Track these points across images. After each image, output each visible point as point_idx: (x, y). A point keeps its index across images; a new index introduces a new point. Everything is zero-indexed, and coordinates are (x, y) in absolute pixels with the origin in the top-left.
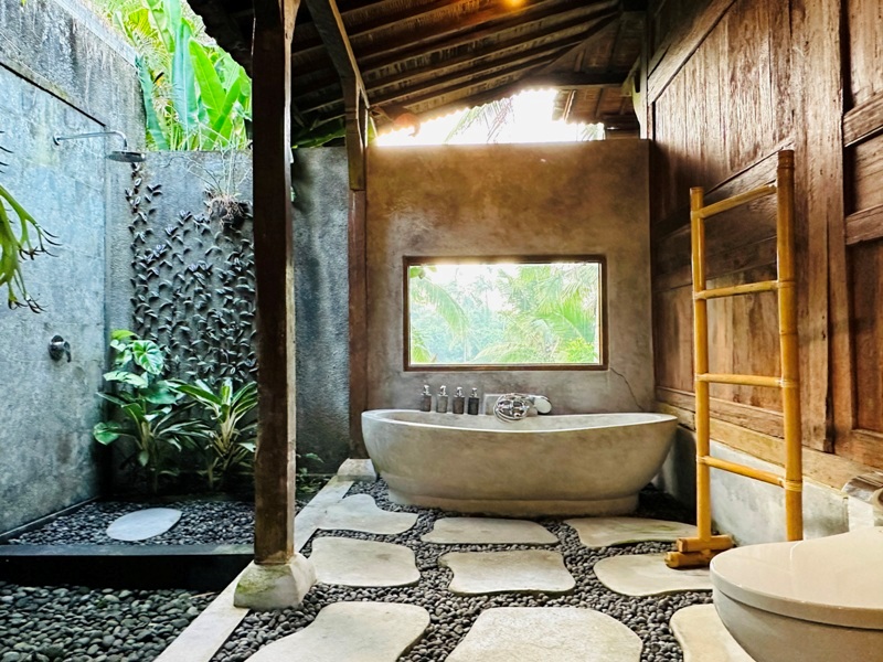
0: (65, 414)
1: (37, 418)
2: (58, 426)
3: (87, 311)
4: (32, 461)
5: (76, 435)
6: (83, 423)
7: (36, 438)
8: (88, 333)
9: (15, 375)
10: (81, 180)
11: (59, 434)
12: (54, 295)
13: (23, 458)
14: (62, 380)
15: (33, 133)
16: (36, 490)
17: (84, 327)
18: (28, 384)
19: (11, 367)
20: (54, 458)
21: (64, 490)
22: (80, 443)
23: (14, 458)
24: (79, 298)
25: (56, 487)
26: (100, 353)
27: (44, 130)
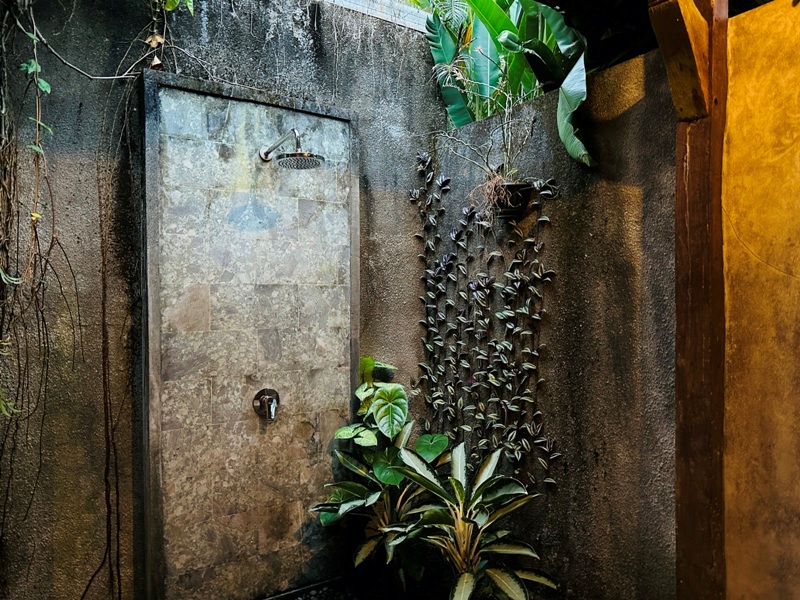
0: (281, 481)
1: (234, 488)
2: (268, 496)
3: (321, 352)
4: (225, 539)
5: (299, 504)
6: (312, 489)
7: (231, 513)
8: (323, 379)
9: (198, 442)
10: (310, 196)
11: (270, 504)
12: (262, 341)
13: (211, 536)
14: (276, 440)
15: (225, 153)
16: (230, 573)
17: (313, 373)
18: (218, 451)
19: (190, 432)
20: (262, 536)
21: (277, 570)
23: (195, 538)
24: (306, 339)
25: (263, 567)
26: (344, 399)
27: (243, 149)
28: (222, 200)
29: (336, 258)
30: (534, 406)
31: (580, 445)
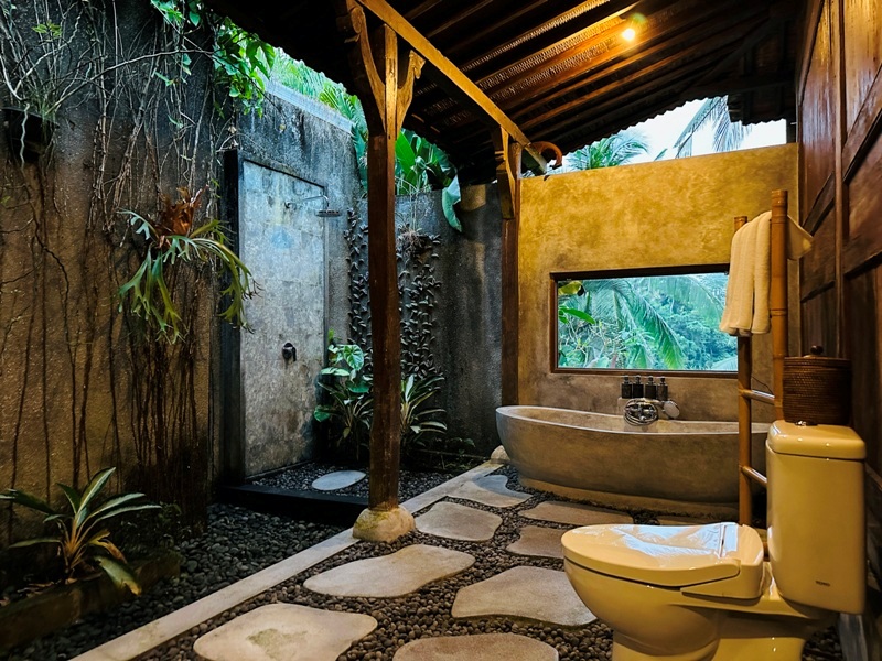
0: (294, 398)
1: (274, 399)
2: (288, 406)
3: (311, 324)
4: (270, 428)
5: (301, 413)
6: (307, 405)
7: (273, 414)
8: (312, 340)
9: (259, 371)
10: (306, 230)
11: (289, 411)
12: (286, 315)
13: (264, 426)
14: (292, 374)
15: (271, 202)
16: (272, 449)
17: (308, 336)
18: (268, 377)
19: (256, 365)
20: (286, 429)
21: (292, 451)
22: (303, 419)
23: (257, 427)
24: (305, 315)
25: (286, 448)
26: (321, 354)
27: (278, 200)
28: (269, 228)
29: (317, 269)
30: (428, 352)
31: (454, 367)
